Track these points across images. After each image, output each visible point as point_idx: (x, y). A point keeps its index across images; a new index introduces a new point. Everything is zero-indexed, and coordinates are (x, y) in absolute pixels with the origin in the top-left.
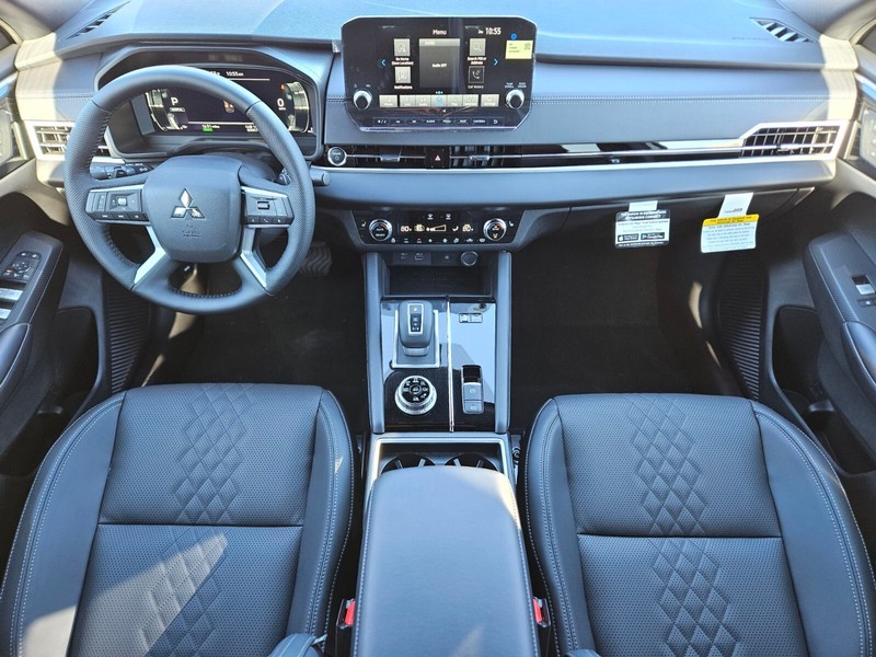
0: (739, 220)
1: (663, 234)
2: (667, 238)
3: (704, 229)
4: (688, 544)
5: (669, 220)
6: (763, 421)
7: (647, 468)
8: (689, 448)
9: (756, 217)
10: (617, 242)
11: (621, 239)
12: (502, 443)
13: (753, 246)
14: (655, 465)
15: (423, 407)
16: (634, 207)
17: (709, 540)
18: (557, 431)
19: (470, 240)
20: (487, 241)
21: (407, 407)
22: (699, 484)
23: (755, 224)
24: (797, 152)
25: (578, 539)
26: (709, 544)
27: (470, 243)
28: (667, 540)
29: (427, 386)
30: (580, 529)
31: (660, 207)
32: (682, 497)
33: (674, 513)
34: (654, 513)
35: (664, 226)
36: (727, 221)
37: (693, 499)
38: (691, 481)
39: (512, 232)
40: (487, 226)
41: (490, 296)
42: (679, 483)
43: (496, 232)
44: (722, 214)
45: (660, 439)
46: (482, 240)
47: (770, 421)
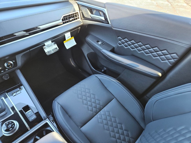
0: (70, 39)
1: (57, 48)
2: (58, 49)
3: (65, 44)
4: (102, 112)
5: (56, 44)
6: (99, 77)
7: (85, 102)
8: (90, 91)
9: (73, 37)
10: (47, 54)
11: (48, 53)
12: (47, 122)
13: (76, 44)
14: (86, 100)
15: (15, 130)
16: (46, 44)
17: (105, 108)
18: (60, 107)
19: (2, 71)
20: (9, 69)
21: (9, 133)
22: (96, 98)
23: (74, 39)
24: (73, 20)
25: (81, 130)
26: (105, 109)
27: (3, 72)
28: (98, 114)
29: (12, 122)
30: (80, 127)
31: (52, 42)
32: (95, 103)
33: (95, 107)
34: (92, 110)
35: (56, 46)
36: (68, 40)
37: (97, 102)
38: (94, 98)
39: (15, 63)
40: (6, 65)
41: (20, 84)
42: (93, 100)
43: (10, 65)
44: (66, 39)
45: (83, 93)
46: (7, 70)
47: (100, 76)
